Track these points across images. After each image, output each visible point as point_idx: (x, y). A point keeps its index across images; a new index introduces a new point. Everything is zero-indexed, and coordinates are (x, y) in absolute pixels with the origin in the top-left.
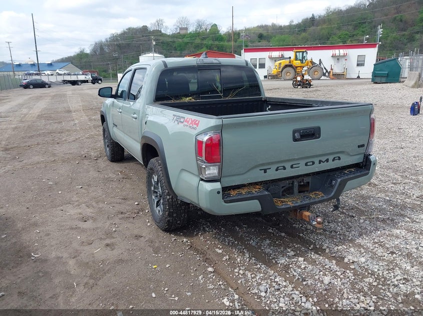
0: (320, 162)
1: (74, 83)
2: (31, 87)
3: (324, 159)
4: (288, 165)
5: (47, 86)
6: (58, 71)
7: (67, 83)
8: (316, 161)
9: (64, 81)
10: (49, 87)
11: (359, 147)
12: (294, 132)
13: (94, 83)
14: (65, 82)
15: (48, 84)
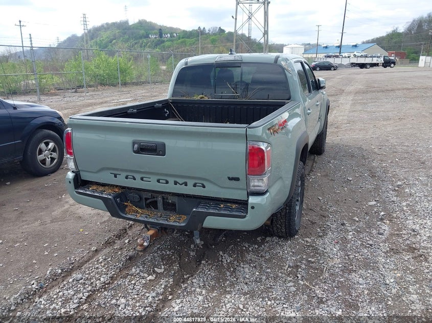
0: (176, 183)
1: (362, 66)
2: (318, 69)
3: (181, 181)
4: (138, 176)
5: (332, 69)
6: (355, 53)
7: (355, 66)
8: (171, 181)
9: (352, 63)
10: (334, 70)
11: (230, 179)
12: (134, 143)
13: (385, 67)
14: (354, 65)
15: (333, 67)
